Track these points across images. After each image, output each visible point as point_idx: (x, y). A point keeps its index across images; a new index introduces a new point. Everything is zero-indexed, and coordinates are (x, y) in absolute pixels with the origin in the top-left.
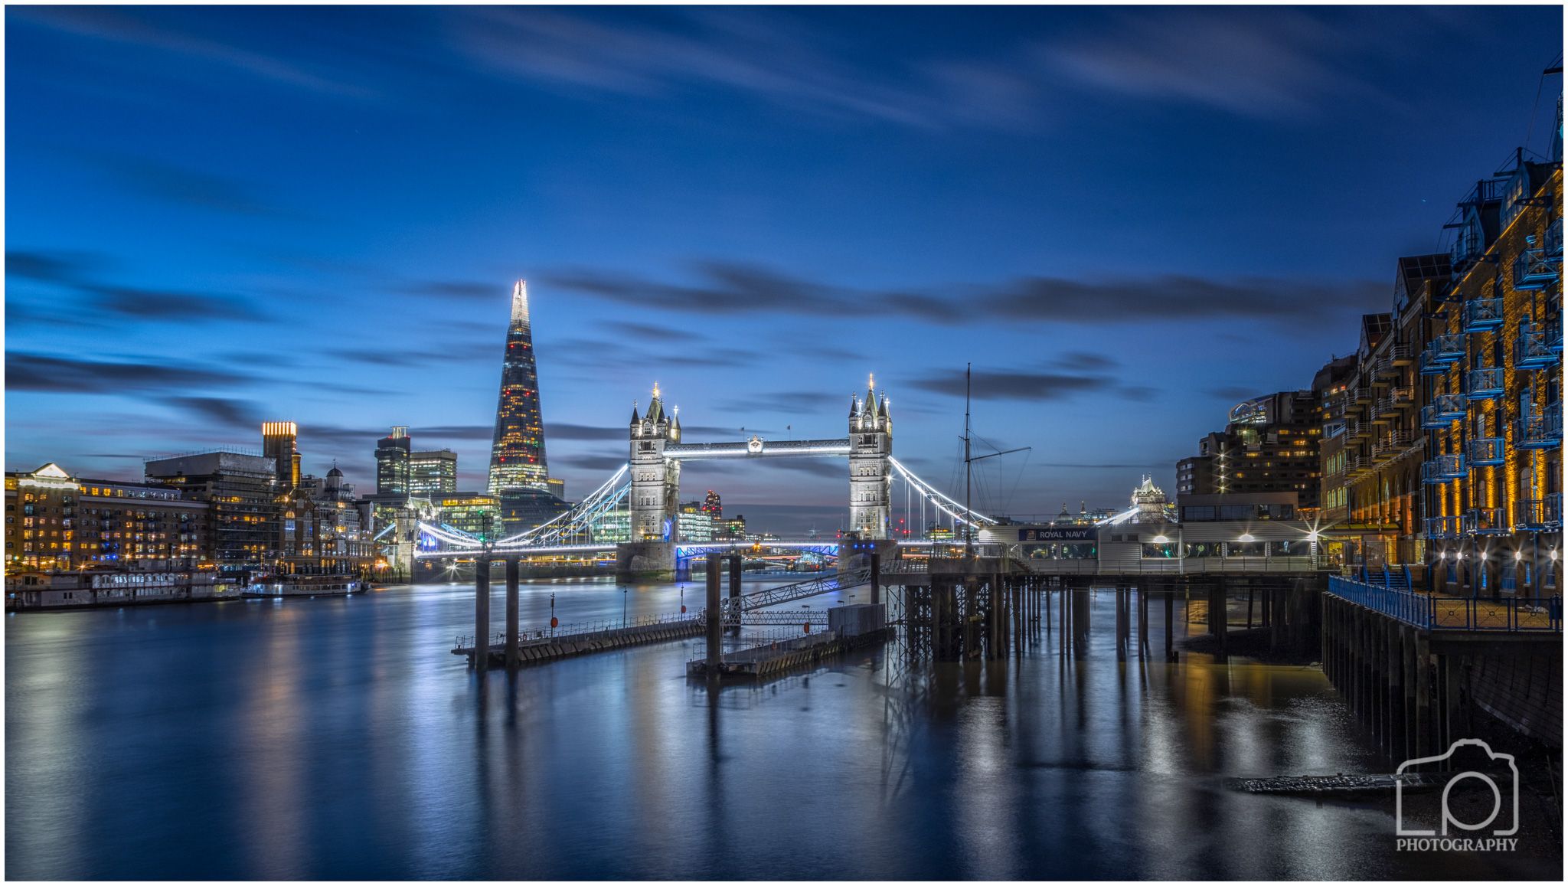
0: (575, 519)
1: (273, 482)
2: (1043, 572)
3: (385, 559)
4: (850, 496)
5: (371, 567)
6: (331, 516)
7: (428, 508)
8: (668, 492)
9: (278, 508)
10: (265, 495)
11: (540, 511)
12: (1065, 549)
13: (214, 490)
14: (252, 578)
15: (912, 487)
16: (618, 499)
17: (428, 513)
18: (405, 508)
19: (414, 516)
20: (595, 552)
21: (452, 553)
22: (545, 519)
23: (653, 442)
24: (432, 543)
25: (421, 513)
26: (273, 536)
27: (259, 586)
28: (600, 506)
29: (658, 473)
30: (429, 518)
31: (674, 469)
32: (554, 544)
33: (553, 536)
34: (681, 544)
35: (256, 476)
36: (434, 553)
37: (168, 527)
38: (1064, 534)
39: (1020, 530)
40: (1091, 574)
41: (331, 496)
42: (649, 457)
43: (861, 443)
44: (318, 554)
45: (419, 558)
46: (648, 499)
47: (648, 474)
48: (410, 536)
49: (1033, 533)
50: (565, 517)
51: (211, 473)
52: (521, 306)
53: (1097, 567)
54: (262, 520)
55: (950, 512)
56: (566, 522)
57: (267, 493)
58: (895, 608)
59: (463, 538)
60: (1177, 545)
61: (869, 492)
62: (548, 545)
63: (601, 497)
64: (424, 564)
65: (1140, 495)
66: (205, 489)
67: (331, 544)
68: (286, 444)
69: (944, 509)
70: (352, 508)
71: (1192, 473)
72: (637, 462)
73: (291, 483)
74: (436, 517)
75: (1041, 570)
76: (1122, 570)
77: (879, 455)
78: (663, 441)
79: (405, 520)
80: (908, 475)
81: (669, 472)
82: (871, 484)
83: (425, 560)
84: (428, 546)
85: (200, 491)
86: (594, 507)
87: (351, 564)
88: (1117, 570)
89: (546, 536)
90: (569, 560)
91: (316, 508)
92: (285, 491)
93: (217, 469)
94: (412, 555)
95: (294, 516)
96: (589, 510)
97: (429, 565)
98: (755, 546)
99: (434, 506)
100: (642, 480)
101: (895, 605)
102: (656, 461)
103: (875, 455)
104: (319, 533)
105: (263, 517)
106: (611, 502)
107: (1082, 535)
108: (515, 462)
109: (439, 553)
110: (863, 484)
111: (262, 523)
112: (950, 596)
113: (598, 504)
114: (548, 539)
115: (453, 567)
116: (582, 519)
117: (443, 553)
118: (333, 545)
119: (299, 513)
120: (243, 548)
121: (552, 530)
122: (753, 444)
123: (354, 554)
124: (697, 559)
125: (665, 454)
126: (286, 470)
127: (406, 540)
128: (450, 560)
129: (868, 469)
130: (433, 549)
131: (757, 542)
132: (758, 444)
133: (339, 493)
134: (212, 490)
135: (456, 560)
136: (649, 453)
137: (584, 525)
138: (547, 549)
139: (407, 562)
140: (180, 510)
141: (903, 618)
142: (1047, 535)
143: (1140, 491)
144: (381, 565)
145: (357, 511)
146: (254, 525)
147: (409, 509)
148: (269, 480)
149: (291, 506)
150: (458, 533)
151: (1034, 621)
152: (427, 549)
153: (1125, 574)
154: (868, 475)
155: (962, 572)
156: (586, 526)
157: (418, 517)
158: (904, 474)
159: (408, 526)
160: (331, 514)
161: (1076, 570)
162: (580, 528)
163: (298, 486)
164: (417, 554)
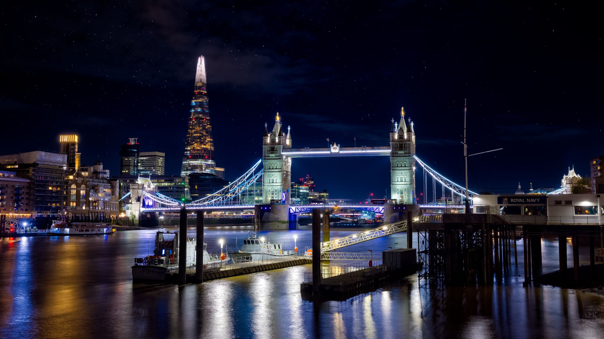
0: (231, 190)
1: (65, 168)
2: (513, 223)
3: (124, 212)
4: (391, 179)
5: (117, 217)
6: (96, 188)
7: (149, 184)
8: (285, 175)
9: (68, 183)
10: (60, 175)
11: (211, 186)
12: (526, 209)
13: (34, 172)
14: (53, 225)
15: (428, 173)
16: (256, 180)
17: (149, 186)
18: (136, 183)
19: (141, 188)
20: (242, 210)
21: (162, 209)
22: (214, 190)
23: (276, 146)
24: (151, 203)
25: (145, 186)
26: (64, 198)
27: (57, 229)
28: (246, 183)
29: (278, 164)
30: (149, 189)
31: (288, 162)
32: (219, 205)
33: (218, 200)
34: (292, 206)
35: (56, 164)
36: (152, 209)
37: (8, 192)
38: (525, 200)
39: (498, 197)
40: (543, 224)
41: (96, 176)
42: (273, 155)
43: (398, 148)
44: (88, 209)
45: (143, 212)
46: (273, 180)
47: (273, 165)
48: (138, 200)
49: (506, 199)
50: (225, 189)
51: (32, 163)
52: (201, 70)
53: (546, 220)
54: (59, 189)
55: (450, 188)
56: (227, 192)
57: (62, 174)
58: (423, 243)
59: (168, 201)
60: (596, 207)
61: (402, 177)
62: (215, 205)
63: (246, 178)
64: (146, 215)
65: (567, 179)
66: (28, 171)
67: (95, 203)
68: (72, 147)
69: (447, 187)
70: (107, 183)
71: (600, 166)
72: (266, 158)
73: (75, 169)
74: (153, 188)
75: (512, 222)
76: (562, 222)
77: (408, 155)
78: (282, 146)
79: (136, 190)
80: (425, 166)
81: (285, 164)
83: (147, 213)
84: (148, 205)
85: (26, 172)
86: (242, 184)
87: (106, 215)
88: (560, 222)
89: (214, 200)
90: (227, 214)
91: (88, 183)
92: (71, 174)
93: (36, 160)
94: (140, 210)
95: (75, 188)
96: (239, 186)
97: (149, 216)
98: (335, 207)
99: (153, 183)
100: (270, 169)
101: (423, 242)
102: (277, 158)
103: (406, 155)
104: (89, 197)
105: (59, 187)
106: (252, 181)
107: (536, 200)
108: (197, 158)
109: (154, 209)
111: (59, 191)
112: (456, 236)
113: (244, 182)
114: (215, 201)
115: (162, 218)
116: (235, 191)
117: (157, 209)
118: (97, 204)
119: (78, 186)
120: (48, 205)
121: (218, 197)
122: (334, 148)
123: (107, 209)
124: (301, 214)
125: (282, 153)
126: (71, 162)
127: (136, 201)
128: (160, 213)
129: (402, 163)
130: (151, 207)
131: (336, 205)
133: (101, 174)
134: (32, 172)
135: (164, 213)
136: (273, 153)
137: (236, 194)
138: (215, 207)
139: (137, 214)
140: (15, 183)
141: (428, 249)
142: (515, 200)
143: (567, 176)
144: (122, 215)
145: (110, 185)
146: (54, 192)
147: (138, 184)
148: (62, 167)
149: (74, 182)
150: (165, 198)
151: (507, 253)
152: (148, 206)
153: (564, 224)
154: (402, 166)
155: (464, 222)
156: (237, 195)
157: (143, 188)
158: (423, 166)
159: (138, 193)
160: (96, 186)
161: (534, 222)
162: (233, 196)
163: (78, 170)
164: (143, 209)
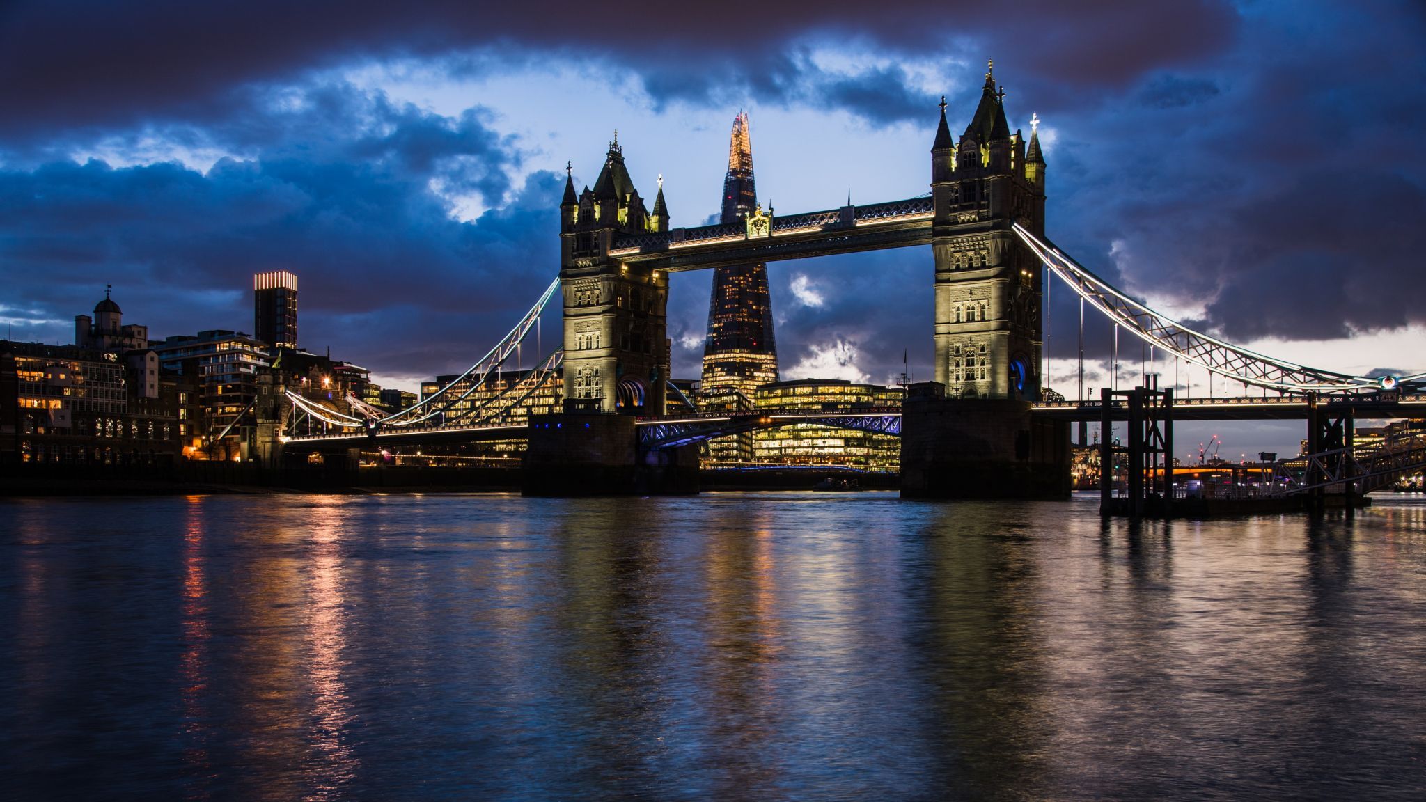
4: (935, 314)
8: (631, 325)
19: (282, 381)
21: (327, 438)
23: (595, 234)
29: (602, 289)
36: (306, 439)
42: (587, 261)
43: (956, 200)
46: (589, 339)
47: (589, 292)
61: (974, 303)
72: (569, 272)
77: (991, 223)
78: (609, 232)
82: (975, 285)
100: (580, 304)
102: (598, 268)
103: (985, 223)
109: (311, 439)
110: (960, 286)
117: (316, 439)
122: (755, 224)
125: (611, 254)
129: (971, 254)
132: (764, 222)
136: (587, 255)
154: (971, 268)
157: (286, 382)
159: (271, 396)
164: (285, 441)
